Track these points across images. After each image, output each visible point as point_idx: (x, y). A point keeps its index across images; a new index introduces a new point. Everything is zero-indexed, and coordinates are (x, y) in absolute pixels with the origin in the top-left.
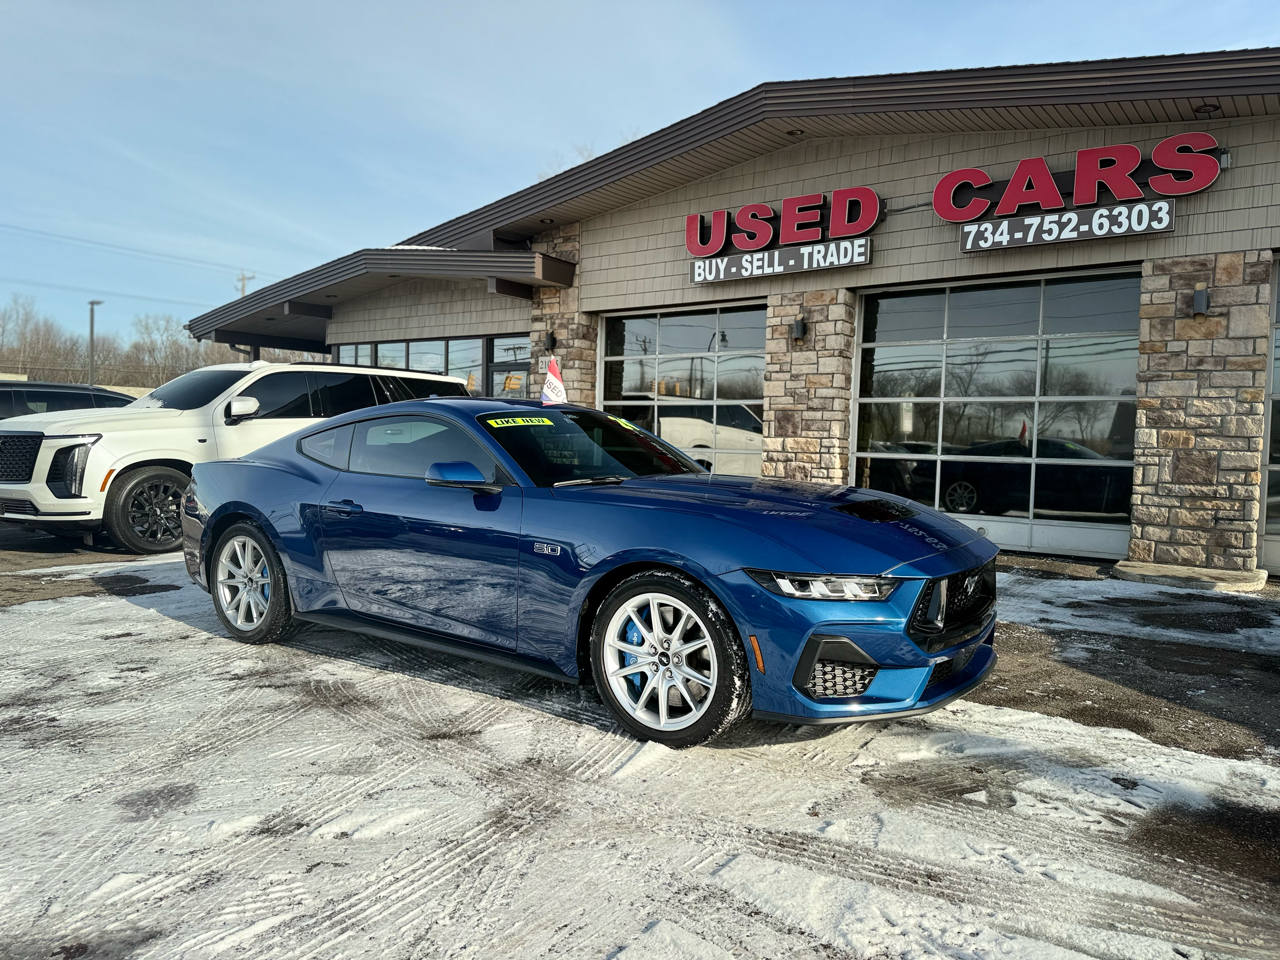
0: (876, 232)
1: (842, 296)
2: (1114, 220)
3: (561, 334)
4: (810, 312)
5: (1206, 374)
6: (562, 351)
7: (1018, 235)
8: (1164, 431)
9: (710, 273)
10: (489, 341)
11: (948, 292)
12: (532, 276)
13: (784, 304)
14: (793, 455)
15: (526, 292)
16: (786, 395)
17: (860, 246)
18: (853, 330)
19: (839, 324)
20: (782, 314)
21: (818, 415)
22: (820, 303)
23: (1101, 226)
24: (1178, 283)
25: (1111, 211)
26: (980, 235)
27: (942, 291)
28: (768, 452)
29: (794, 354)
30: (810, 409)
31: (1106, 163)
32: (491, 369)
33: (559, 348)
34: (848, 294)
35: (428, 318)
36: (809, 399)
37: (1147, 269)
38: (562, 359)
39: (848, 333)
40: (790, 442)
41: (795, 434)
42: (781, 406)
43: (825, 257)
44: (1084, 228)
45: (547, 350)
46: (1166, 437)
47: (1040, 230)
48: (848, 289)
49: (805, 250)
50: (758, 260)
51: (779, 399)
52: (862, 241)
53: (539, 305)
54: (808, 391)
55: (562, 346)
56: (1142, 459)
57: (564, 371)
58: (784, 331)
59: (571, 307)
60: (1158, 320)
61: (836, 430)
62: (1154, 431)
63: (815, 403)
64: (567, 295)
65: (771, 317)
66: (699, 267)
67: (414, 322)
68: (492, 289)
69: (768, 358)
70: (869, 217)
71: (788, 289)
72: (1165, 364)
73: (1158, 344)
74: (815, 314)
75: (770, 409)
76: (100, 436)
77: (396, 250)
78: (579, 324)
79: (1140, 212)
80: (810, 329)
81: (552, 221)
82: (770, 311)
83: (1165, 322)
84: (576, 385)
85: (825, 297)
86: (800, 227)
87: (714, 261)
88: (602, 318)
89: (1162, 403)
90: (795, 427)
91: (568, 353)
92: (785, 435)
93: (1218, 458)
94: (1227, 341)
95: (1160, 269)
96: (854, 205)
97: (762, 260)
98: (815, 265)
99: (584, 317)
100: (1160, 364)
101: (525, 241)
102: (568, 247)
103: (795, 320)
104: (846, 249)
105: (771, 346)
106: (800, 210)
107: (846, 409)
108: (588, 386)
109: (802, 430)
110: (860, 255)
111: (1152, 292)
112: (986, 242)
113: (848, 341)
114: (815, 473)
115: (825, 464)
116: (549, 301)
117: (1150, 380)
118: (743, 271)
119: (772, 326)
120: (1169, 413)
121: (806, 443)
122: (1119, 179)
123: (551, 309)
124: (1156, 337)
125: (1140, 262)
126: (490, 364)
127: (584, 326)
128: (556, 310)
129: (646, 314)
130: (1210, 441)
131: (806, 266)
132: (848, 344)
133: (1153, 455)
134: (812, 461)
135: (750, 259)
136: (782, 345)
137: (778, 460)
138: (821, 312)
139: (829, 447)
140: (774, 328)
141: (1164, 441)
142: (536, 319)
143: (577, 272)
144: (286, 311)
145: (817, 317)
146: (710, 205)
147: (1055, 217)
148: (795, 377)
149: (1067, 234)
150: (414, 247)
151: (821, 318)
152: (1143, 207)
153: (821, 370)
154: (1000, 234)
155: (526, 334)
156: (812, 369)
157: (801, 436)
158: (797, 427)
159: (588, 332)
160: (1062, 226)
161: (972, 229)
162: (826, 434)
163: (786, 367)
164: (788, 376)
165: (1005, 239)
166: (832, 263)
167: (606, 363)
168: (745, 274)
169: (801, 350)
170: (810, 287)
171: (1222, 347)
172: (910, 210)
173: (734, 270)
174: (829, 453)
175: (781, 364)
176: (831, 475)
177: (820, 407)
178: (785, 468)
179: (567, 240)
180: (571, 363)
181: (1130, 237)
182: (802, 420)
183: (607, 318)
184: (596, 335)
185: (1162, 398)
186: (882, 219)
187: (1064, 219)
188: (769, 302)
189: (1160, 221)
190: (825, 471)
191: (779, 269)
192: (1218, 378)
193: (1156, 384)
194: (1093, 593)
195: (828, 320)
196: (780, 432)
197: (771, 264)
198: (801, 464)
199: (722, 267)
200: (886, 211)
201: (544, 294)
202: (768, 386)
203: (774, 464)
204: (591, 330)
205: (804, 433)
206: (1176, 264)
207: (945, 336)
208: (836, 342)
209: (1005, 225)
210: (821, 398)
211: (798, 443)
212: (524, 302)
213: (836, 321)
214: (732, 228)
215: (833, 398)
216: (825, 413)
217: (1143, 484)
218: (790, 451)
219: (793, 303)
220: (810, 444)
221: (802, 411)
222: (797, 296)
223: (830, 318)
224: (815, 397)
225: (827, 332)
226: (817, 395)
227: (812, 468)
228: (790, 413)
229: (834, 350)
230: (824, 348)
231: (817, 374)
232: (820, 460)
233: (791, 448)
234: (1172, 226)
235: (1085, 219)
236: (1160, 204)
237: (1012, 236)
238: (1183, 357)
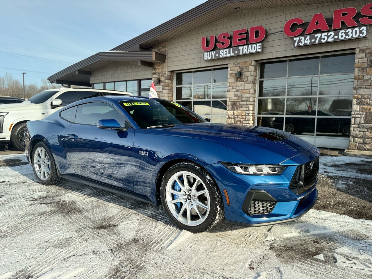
0: (264, 41)
1: (253, 63)
2: (346, 34)
3: (162, 78)
4: (242, 69)
6: (162, 84)
7: (313, 40)
8: (362, 106)
9: (210, 57)
10: (140, 81)
11: (288, 61)
12: (152, 59)
13: (234, 66)
14: (237, 116)
15: (150, 65)
16: (234, 97)
17: (259, 46)
18: (256, 75)
19: (252, 72)
20: (233, 69)
21: (245, 103)
22: (246, 66)
23: (342, 36)
24: (368, 55)
25: (346, 31)
26: (300, 41)
27: (286, 61)
28: (228, 115)
29: (237, 83)
30: (242, 101)
31: (344, 14)
32: (140, 90)
33: (161, 83)
34: (255, 62)
35: (120, 74)
36: (242, 98)
37: (357, 51)
38: (162, 87)
39: (255, 75)
40: (236, 112)
41: (237, 109)
42: (232, 100)
43: (247, 50)
44: (336, 37)
45: (158, 84)
46: (363, 108)
47: (320, 38)
48: (255, 61)
49: (241, 48)
50: (225, 52)
51: (232, 98)
52: (260, 44)
53: (155, 69)
54: (242, 95)
55: (162, 82)
56: (354, 116)
57: (163, 90)
58: (234, 75)
59: (165, 70)
60: (361, 68)
61: (251, 108)
62: (359, 106)
63: (244, 99)
64: (164, 65)
65: (230, 71)
66: (206, 55)
67: (116, 76)
68: (139, 64)
69: (228, 85)
70: (261, 37)
71: (235, 61)
72: (363, 83)
73: (361, 76)
74: (244, 69)
75: (229, 101)
76: (8, 113)
77: (109, 52)
78: (168, 75)
79: (356, 31)
80: (242, 74)
81: (158, 41)
82: (229, 69)
83: (363, 69)
84: (167, 95)
85: (247, 64)
86: (239, 40)
87: (211, 52)
88: (175, 73)
89: (362, 97)
90: (237, 107)
91: (164, 85)
92: (234, 110)
95: (362, 51)
96: (257, 32)
97: (227, 51)
98: (244, 53)
99: (169, 73)
100: (361, 83)
101: (150, 48)
102: (163, 50)
103: (238, 72)
104: (254, 47)
105: (230, 80)
106: (239, 34)
107: (254, 101)
108: (171, 95)
109: (240, 108)
110: (259, 49)
111: (359, 59)
112: (302, 43)
113: (255, 78)
114: (244, 122)
115: (247, 119)
116: (158, 68)
117: (358, 89)
118: (220, 55)
119: (230, 74)
120: (364, 100)
121: (241, 112)
122: (349, 19)
123: (159, 70)
124: (360, 74)
125: (355, 49)
126: (140, 89)
127: (169, 75)
128: (160, 71)
129: (189, 71)
131: (241, 53)
132: (255, 79)
133: (358, 114)
134: (243, 118)
135: (222, 51)
136: (233, 80)
137: (232, 118)
138: (246, 68)
139: (248, 114)
140: (231, 75)
141: (362, 109)
142: (154, 74)
143: (167, 58)
144: (77, 73)
145: (245, 70)
146: (210, 34)
147: (326, 34)
148: (237, 91)
149: (330, 39)
150: (115, 51)
151: (246, 71)
152: (357, 29)
153: (246, 88)
154: (307, 40)
155: (151, 79)
156: (243, 88)
157: (239, 110)
158: (238, 107)
159: (171, 78)
160: (328, 37)
161: (297, 39)
162: (247, 109)
163: (234, 87)
164: (235, 90)
165: (308, 42)
166: (250, 52)
167: (177, 88)
168: (221, 56)
169: (239, 82)
170: (243, 60)
172: (276, 34)
173: (217, 55)
174: (248, 115)
175: (233, 86)
176: (249, 123)
177: (245, 100)
178: (234, 120)
179: (163, 47)
180: (165, 88)
181: (352, 40)
182: (240, 105)
183: (177, 73)
184: (173, 79)
185: (362, 95)
186: (266, 37)
187: (329, 34)
188: (229, 66)
189: (363, 34)
190: (247, 121)
191: (232, 54)
193: (360, 90)
194: (339, 161)
195: (248, 71)
196: (232, 109)
197: (229, 53)
198: (239, 119)
199: (213, 54)
200: (268, 34)
201: (156, 65)
202: (229, 94)
203: (230, 119)
204: (171, 77)
205: (240, 109)
206: (368, 49)
207: (287, 76)
208: (251, 79)
209: (308, 37)
210: (246, 97)
211: (238, 112)
212: (150, 68)
213: (251, 71)
214: (216, 41)
215: (250, 97)
216: (247, 102)
217: (354, 124)
218: (236, 115)
219: (237, 66)
220: (242, 112)
221: (240, 102)
222: (238, 63)
223: (249, 70)
224: (244, 97)
225: (248, 75)
226: (245, 96)
227: (243, 120)
228: (236, 102)
229: (250, 81)
230: (247, 81)
231: (245, 89)
232: (246, 118)
233: (236, 114)
234: (367, 35)
235: (336, 34)
236: (363, 28)
237: (311, 41)
238: (369, 81)
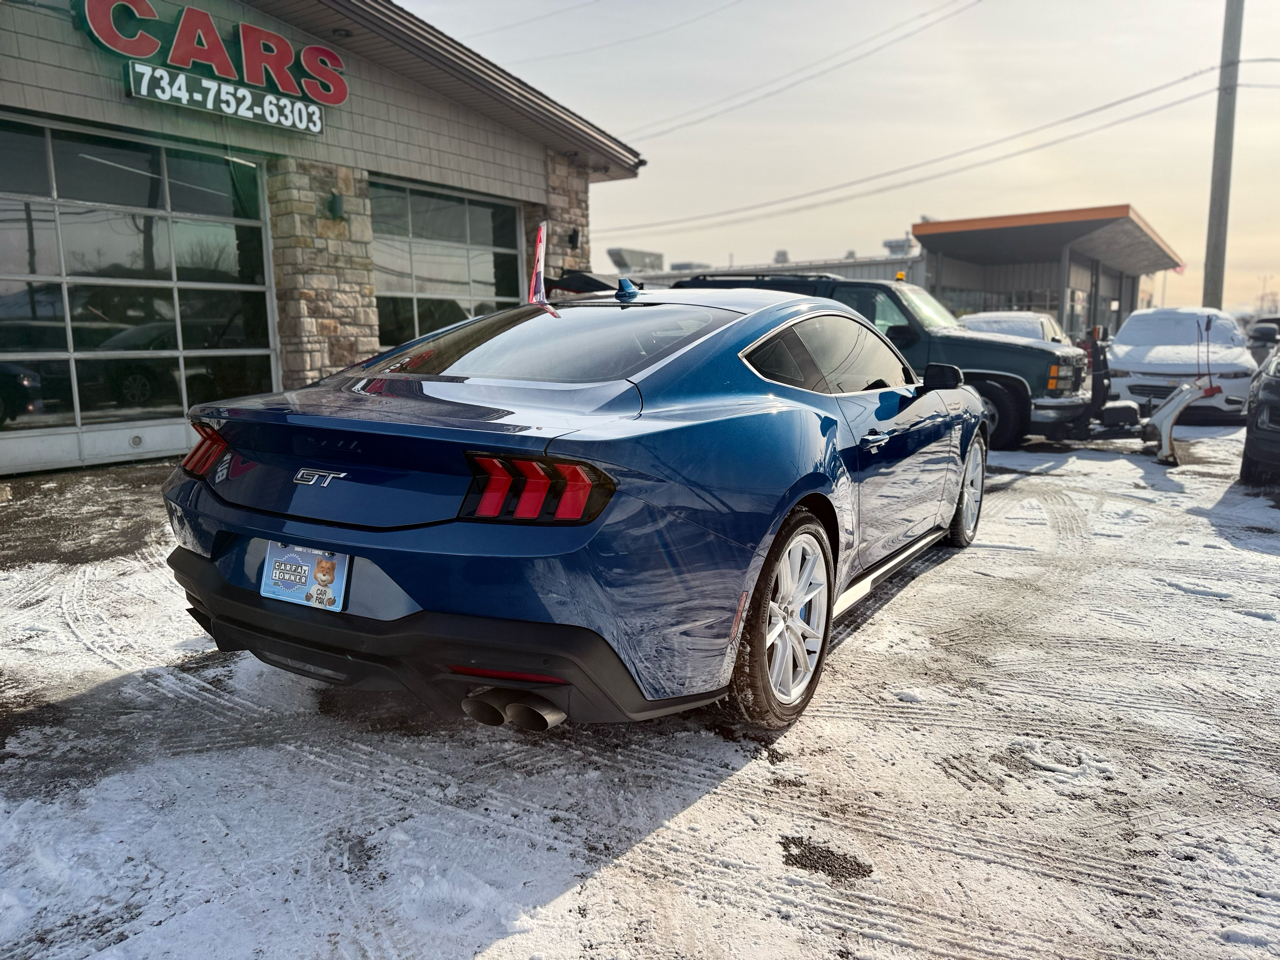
2: (281, 111)
5: (341, 271)
7: (198, 97)
8: (320, 320)
23: (272, 113)
24: (316, 185)
25: (278, 100)
26: (155, 83)
37: (291, 165)
44: (258, 110)
47: (218, 100)
56: (309, 346)
60: (306, 217)
62: (314, 320)
72: (315, 259)
73: (308, 240)
79: (300, 110)
89: (317, 295)
93: (356, 342)
94: (349, 243)
95: (303, 168)
100: (311, 259)
111: (299, 189)
112: (163, 92)
117: (306, 272)
120: (321, 304)
124: (307, 233)
125: (285, 157)
130: (351, 330)
133: (316, 342)
141: (322, 328)
147: (231, 89)
149: (244, 112)
152: (301, 106)
154: (176, 90)
160: (240, 101)
161: (146, 70)
165: (184, 96)
171: (349, 248)
181: (292, 133)
185: (316, 290)
187: (239, 94)
189: (315, 124)
192: (349, 274)
193: (310, 276)
206: (313, 166)
207: (52, 193)
209: (181, 79)
217: (311, 370)
234: (321, 132)
235: (258, 101)
236: (313, 108)
237: (191, 96)
238: (325, 254)
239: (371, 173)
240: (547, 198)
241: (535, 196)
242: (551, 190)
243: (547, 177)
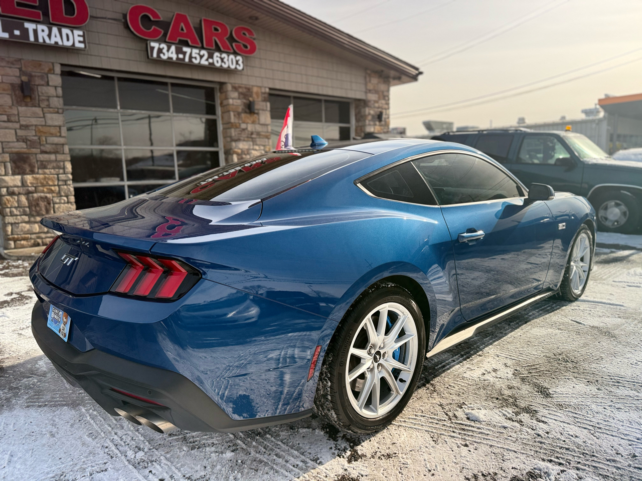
0: (88, 29)
1: (58, 69)
2: (222, 60)
4: (30, 76)
5: (254, 139)
7: (181, 56)
11: (116, 80)
14: (34, 188)
16: (18, 141)
19: (59, 89)
21: (53, 157)
22: (38, 71)
23: (217, 62)
24: (241, 96)
25: (221, 54)
26: (160, 51)
28: (7, 187)
29: (20, 108)
30: (43, 152)
36: (41, 145)
37: (229, 87)
40: (29, 178)
41: (32, 172)
43: (49, 36)
44: (211, 61)
47: (191, 57)
49: (30, 26)
51: (11, 145)
54: (39, 139)
58: (6, 88)
60: (236, 113)
61: (69, 167)
63: (48, 148)
72: (241, 134)
73: (237, 124)
74: (36, 78)
75: (4, 152)
79: (232, 59)
80: (33, 90)
83: (239, 114)
85: (42, 67)
86: (20, 5)
89: (242, 152)
90: (31, 166)
92: (23, 173)
94: (259, 125)
95: (235, 88)
98: (41, 40)
100: (239, 134)
103: (16, 81)
104: (67, 35)
109: (38, 169)
110: (80, 42)
111: (233, 99)
112: (164, 55)
114: (56, 200)
115: (65, 193)
120: (244, 156)
121: (45, 178)
124: (237, 121)
125: (226, 84)
131: (32, 39)
134: (52, 192)
136: (6, 99)
137: (19, 194)
138: (42, 77)
139: (66, 181)
145: (38, 81)
147: (197, 51)
148: (25, 127)
149: (204, 62)
151: (43, 83)
152: (234, 57)
153: (49, 123)
154: (170, 53)
156: (40, 121)
157: (38, 173)
158: (34, 167)
160: (201, 57)
161: (155, 45)
162: (61, 171)
163: (13, 118)
164: (17, 126)
165: (174, 57)
166: (57, 43)
169: (26, 105)
170: (28, 56)
171: (258, 128)
174: (66, 185)
175: (8, 116)
177: (52, 151)
178: (27, 199)
181: (228, 71)
182: (37, 161)
185: (241, 149)
187: (202, 53)
189: (239, 66)
190: (66, 198)
191: (3, 35)
192: (258, 141)
193: (238, 142)
195: (48, 84)
196: (17, 171)
198: (42, 195)
203: (16, 197)
205: (40, 171)
206: (240, 87)
207: (118, 107)
208: (58, 103)
209: (173, 48)
210: (53, 144)
211: (37, 179)
213: (56, 87)
215: (64, 145)
216: (58, 155)
218: (30, 185)
219: (12, 66)
220: (49, 179)
221: (36, 154)
222: (16, 61)
223: (50, 84)
224: (47, 143)
225: (49, 94)
226: (48, 141)
227: (53, 197)
228: (25, 155)
229: (58, 109)
230: (49, 106)
231: (45, 125)
232: (59, 191)
233: (31, 183)
234: (243, 69)
235: (211, 56)
236: (239, 58)
237: (178, 56)
238: (246, 131)
239: (270, 89)
240: (366, 96)
241: (359, 95)
242: (368, 91)
243: (366, 84)
